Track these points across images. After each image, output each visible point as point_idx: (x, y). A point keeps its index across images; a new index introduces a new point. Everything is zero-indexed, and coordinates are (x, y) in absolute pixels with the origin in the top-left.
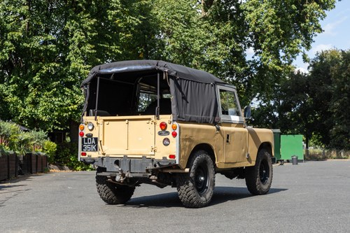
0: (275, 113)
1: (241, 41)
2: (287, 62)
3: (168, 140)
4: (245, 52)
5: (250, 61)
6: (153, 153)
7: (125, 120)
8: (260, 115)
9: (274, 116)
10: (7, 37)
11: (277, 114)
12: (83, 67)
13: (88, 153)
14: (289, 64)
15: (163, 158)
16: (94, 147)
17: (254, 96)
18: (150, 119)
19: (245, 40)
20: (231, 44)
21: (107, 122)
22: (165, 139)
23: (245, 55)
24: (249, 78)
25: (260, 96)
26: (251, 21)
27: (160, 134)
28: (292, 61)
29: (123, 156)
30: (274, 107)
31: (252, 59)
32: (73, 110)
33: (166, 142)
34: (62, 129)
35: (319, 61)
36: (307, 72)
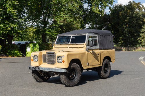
12: (13, 11)
17: (87, 23)
32: (9, 30)
34: (4, 38)
35: (114, 9)
36: (109, 14)
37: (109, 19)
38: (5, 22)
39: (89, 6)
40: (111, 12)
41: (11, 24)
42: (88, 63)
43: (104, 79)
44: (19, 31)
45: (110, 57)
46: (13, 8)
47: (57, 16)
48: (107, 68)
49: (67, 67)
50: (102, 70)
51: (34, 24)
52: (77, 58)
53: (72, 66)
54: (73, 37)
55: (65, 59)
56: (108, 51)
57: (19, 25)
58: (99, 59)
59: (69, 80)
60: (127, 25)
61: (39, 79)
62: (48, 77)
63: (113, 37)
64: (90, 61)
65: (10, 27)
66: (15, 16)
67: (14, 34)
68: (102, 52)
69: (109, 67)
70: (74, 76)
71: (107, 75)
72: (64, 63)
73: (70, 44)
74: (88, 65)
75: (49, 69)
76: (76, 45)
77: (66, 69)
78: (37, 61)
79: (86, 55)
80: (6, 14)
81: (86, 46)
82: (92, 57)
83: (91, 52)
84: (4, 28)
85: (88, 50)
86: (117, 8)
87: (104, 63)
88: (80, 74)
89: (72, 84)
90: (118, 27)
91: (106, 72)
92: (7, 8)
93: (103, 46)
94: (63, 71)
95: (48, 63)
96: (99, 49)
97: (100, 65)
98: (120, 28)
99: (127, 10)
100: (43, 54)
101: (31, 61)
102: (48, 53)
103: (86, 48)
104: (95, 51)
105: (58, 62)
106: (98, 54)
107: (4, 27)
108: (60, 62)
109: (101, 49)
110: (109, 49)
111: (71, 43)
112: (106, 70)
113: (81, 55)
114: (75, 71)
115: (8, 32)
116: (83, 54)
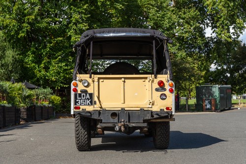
0: (227, 74)
1: (202, 23)
2: (236, 37)
3: (165, 95)
4: (205, 31)
5: (209, 37)
6: (150, 106)
7: (121, 78)
8: (216, 76)
9: (227, 76)
10: (24, 20)
11: (229, 75)
13: (82, 107)
14: (237, 38)
15: (161, 110)
16: (88, 102)
18: (146, 78)
19: (205, 22)
20: (194, 25)
21: (102, 80)
22: (162, 95)
23: (205, 33)
24: (208, 49)
25: (216, 62)
26: (208, 6)
27: (157, 90)
28: (239, 35)
29: (120, 109)
30: (227, 70)
31: (210, 36)
33: (163, 97)
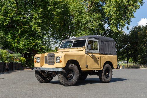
5: (106, 29)
12: (37, 28)
19: (105, 21)
20: (98, 22)
23: (104, 27)
24: (106, 35)
26: (106, 13)
28: (123, 29)
34: (29, 52)
35: (133, 30)
36: (129, 34)
37: (129, 39)
38: (31, 38)
39: (109, 27)
40: (130, 32)
41: (35, 40)
42: (87, 66)
43: (104, 83)
44: (42, 47)
45: (112, 62)
46: (37, 26)
47: (78, 34)
48: (108, 73)
49: (64, 66)
50: (103, 74)
51: (57, 41)
52: (75, 59)
53: (69, 67)
54: (75, 41)
55: (62, 59)
56: (109, 57)
57: (43, 41)
58: (99, 63)
59: (66, 79)
60: (145, 44)
61: (41, 79)
62: (50, 79)
63: (115, 44)
64: (89, 64)
65: (35, 43)
66: (39, 33)
67: (38, 49)
68: (103, 57)
69: (110, 72)
70: (72, 76)
71: (108, 80)
72: (61, 62)
73: (71, 48)
74: (87, 67)
75: (48, 68)
76: (77, 48)
77: (63, 68)
78: (39, 62)
79: (84, 58)
80: (32, 31)
81: (86, 49)
82: (91, 60)
83: (91, 56)
84: (29, 44)
85: (87, 53)
86: (136, 28)
87: (105, 67)
88: (77, 75)
89: (69, 83)
90: (137, 46)
91: (107, 76)
92: (33, 26)
93: (104, 51)
94: (60, 70)
95: (49, 64)
96: (99, 53)
97: (100, 68)
98: (138, 47)
99: (145, 31)
100: (45, 56)
101: (35, 62)
102: (49, 55)
103: (85, 51)
104: (95, 55)
105: (56, 63)
106: (98, 58)
107: (29, 42)
108: (58, 63)
109: (102, 54)
110: (110, 55)
111: (73, 47)
112: (107, 74)
113: (79, 56)
114: (73, 72)
115: (33, 47)
116: (82, 56)
